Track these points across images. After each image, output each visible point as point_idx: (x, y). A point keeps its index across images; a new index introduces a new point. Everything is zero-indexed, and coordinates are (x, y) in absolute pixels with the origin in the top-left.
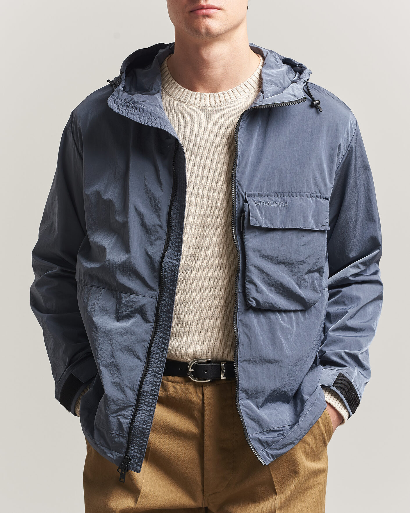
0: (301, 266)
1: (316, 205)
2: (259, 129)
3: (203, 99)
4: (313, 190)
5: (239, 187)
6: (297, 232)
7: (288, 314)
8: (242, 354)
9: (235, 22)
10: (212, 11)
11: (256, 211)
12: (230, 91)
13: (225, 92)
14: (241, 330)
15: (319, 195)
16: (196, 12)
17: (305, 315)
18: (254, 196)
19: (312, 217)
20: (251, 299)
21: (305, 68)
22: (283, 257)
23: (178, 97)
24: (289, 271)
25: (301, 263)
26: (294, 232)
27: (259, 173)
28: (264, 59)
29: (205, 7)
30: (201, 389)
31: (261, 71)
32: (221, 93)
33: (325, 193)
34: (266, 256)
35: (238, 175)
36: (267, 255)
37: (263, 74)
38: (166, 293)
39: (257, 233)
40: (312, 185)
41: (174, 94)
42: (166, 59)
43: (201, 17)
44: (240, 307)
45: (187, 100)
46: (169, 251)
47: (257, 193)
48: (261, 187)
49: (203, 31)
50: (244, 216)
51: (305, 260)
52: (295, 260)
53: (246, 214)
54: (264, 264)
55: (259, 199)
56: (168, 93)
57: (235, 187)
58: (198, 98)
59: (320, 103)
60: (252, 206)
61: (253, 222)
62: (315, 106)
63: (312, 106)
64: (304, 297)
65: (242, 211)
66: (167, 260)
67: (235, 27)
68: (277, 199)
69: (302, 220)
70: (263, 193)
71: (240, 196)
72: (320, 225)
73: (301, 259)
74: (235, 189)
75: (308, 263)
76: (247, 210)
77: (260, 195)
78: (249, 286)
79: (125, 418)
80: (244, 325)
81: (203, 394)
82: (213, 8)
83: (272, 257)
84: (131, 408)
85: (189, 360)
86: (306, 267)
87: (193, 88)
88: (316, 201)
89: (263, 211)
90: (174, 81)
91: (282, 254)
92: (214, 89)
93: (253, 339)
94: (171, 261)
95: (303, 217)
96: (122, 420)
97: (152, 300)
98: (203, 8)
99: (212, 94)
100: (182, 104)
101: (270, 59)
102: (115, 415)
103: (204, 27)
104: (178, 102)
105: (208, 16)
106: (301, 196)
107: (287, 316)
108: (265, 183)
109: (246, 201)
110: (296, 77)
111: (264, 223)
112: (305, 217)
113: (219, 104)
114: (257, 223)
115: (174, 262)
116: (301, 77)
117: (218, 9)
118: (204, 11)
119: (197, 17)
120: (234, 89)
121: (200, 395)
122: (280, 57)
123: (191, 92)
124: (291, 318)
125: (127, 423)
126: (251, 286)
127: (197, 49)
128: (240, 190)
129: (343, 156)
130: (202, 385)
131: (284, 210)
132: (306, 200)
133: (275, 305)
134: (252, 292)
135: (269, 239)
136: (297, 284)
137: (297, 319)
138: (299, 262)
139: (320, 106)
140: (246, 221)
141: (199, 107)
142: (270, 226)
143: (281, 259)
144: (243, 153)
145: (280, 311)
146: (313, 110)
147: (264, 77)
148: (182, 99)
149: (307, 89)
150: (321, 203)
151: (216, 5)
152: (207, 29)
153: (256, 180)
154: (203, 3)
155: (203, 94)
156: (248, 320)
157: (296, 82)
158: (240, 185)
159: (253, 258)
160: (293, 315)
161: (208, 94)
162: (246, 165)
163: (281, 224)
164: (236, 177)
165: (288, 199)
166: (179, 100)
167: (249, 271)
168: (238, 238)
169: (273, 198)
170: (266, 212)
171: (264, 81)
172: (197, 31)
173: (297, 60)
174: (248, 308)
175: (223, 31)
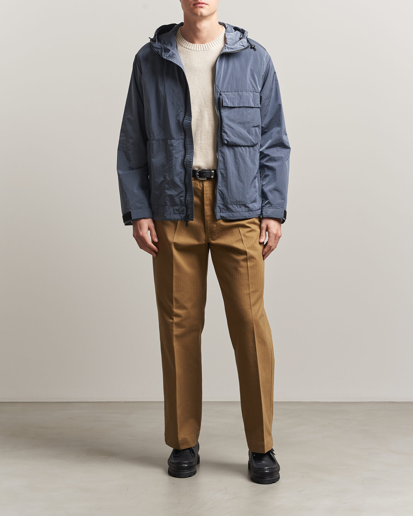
1: (254, 96)
2: (225, 61)
3: (197, 47)
4: (251, 89)
6: (245, 108)
7: (245, 147)
8: (220, 166)
9: (213, 11)
10: (203, 5)
11: (226, 99)
12: (210, 43)
13: (208, 44)
14: (220, 155)
15: (254, 91)
16: (196, 5)
17: (254, 148)
18: (224, 92)
19: (252, 101)
20: (224, 140)
21: (245, 31)
23: (186, 46)
25: (248, 122)
26: (244, 108)
27: (226, 82)
28: (226, 29)
29: (201, 3)
30: (202, 183)
31: (225, 34)
32: (206, 44)
33: (257, 90)
35: (216, 83)
36: (232, 119)
37: (226, 35)
38: (188, 136)
39: (227, 109)
40: (251, 87)
41: (184, 45)
42: (179, 29)
43: (198, 8)
44: (219, 144)
45: (190, 48)
46: (186, 117)
47: (226, 91)
48: (228, 88)
49: (199, 14)
50: (220, 102)
51: (251, 121)
52: (245, 121)
53: (221, 101)
54: (231, 124)
55: (227, 93)
56: (181, 45)
57: (215, 88)
58: (195, 47)
59: (255, 46)
60: (224, 97)
61: (224, 104)
62: (253, 48)
63: (251, 48)
65: (219, 99)
66: (186, 121)
67: (212, 14)
68: (235, 93)
69: (247, 102)
70: (229, 91)
71: (218, 92)
72: (256, 105)
74: (215, 90)
76: (221, 99)
77: (227, 92)
78: (223, 134)
79: (182, 197)
80: (222, 152)
81: (203, 185)
82: (204, 4)
83: (234, 120)
84: (184, 192)
85: (197, 169)
86: (252, 125)
87: (193, 42)
88: (253, 94)
89: (229, 99)
90: (184, 39)
91: (239, 119)
92: (203, 42)
93: (225, 159)
94: (187, 121)
95: (248, 101)
96: (181, 198)
97: (181, 140)
98: (200, 3)
99: (202, 45)
100: (188, 50)
101: (229, 29)
102: (177, 197)
103: (200, 12)
104: (186, 49)
105: (202, 7)
106: (246, 91)
107: (244, 148)
108: (230, 85)
109: (221, 95)
110: (242, 36)
111: (230, 105)
112: (249, 101)
113: (205, 49)
114: (227, 105)
115: (189, 121)
116: (244, 35)
117: (206, 4)
118: (200, 5)
119: (197, 7)
120: (212, 42)
121: (202, 186)
122: (232, 26)
123: (192, 44)
124: (246, 150)
125: (183, 199)
126: (224, 134)
127: (195, 23)
128: (218, 89)
130: (202, 181)
131: (239, 98)
132: (249, 93)
133: (237, 143)
134: (225, 136)
135: (233, 112)
136: (248, 133)
137: (249, 150)
139: (255, 47)
140: (221, 104)
141: (196, 51)
142: (232, 106)
143: (239, 121)
144: (218, 73)
145: (240, 146)
146: (252, 50)
147: (227, 36)
148: (188, 47)
149: (248, 41)
150: (255, 94)
151: (206, 2)
152: (201, 13)
153: (225, 85)
154: (199, 1)
155: (198, 45)
156: (223, 150)
157: (242, 38)
158: (218, 87)
159: (225, 120)
160: (247, 148)
161: (200, 45)
162: (220, 78)
163: (238, 104)
165: (241, 93)
166: (186, 48)
167: (224, 127)
168: (218, 111)
169: (233, 93)
170: (230, 99)
171: (227, 39)
172: (196, 14)
173: (240, 27)
174: (223, 144)
175: (208, 15)
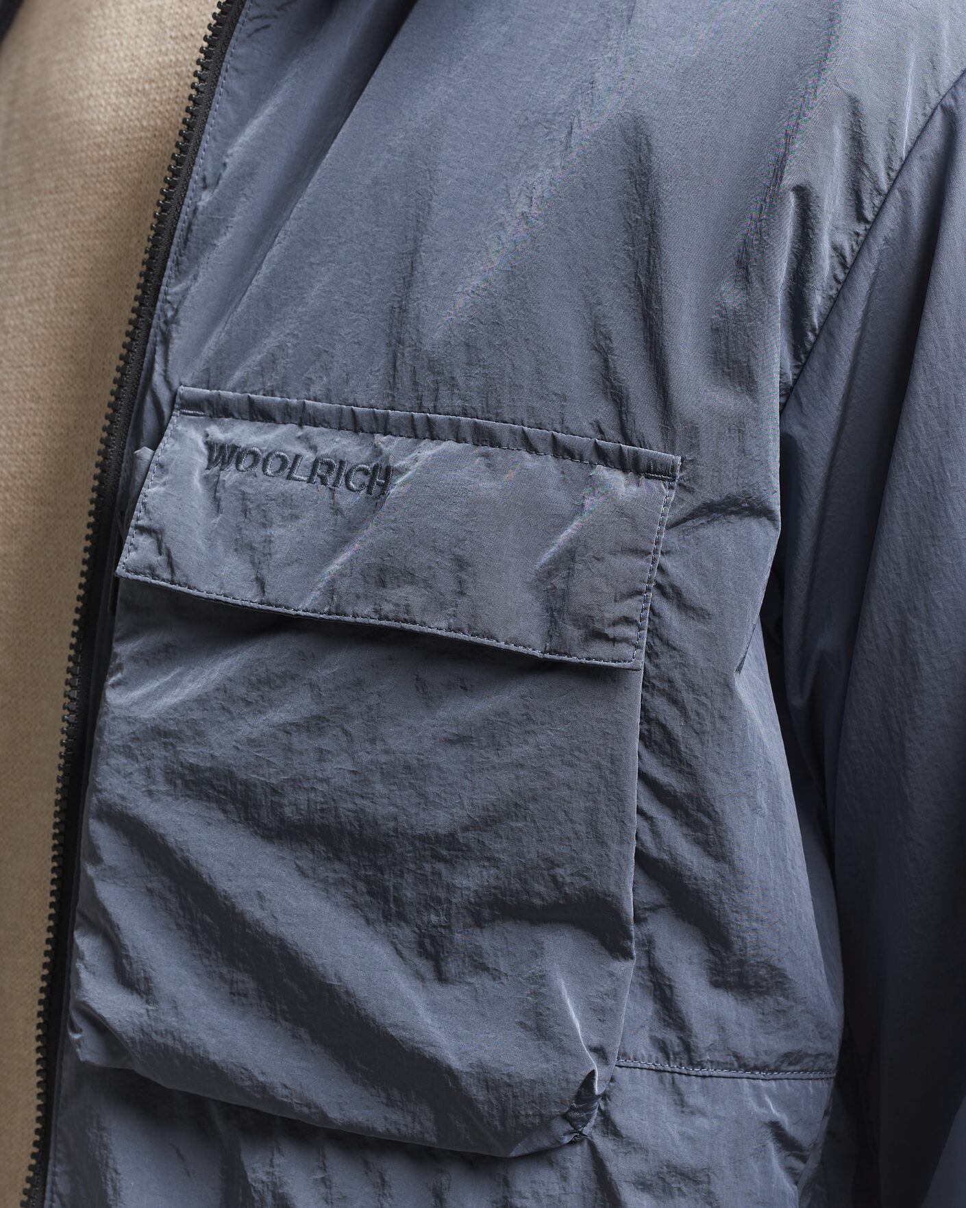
0: (441, 867)
5: (159, 349)
22: (312, 795)
24: (361, 886)
34: (207, 774)
36: (211, 769)
52: (392, 824)
64: (455, 1064)
73: (440, 821)
75: (488, 859)
83: (245, 783)
91: (310, 773)
129: (861, 228)
138: (423, 839)
143: (294, 805)
164: (161, 296)
